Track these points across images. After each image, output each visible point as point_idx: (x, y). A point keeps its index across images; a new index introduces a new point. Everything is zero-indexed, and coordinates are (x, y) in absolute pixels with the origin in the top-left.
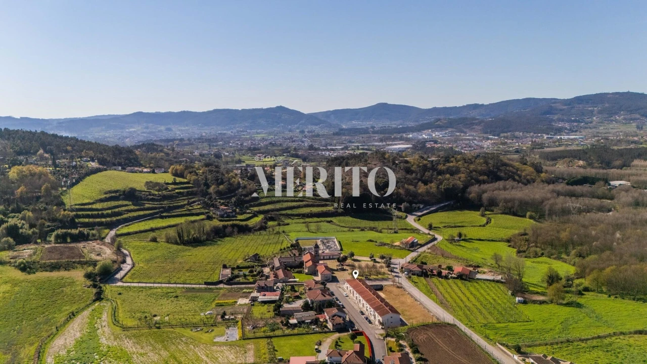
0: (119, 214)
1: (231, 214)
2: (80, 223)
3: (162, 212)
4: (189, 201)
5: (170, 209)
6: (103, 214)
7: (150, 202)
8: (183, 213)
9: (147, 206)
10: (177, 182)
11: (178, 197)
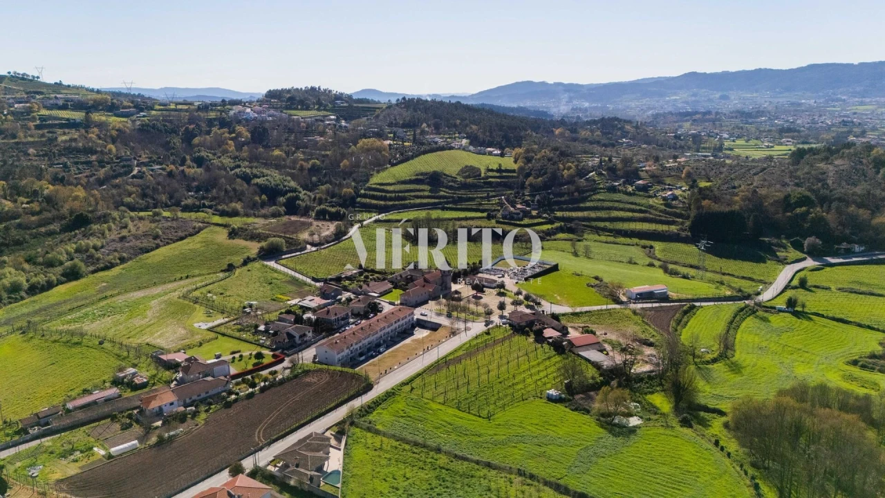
0: (404, 198)
1: (515, 216)
2: (359, 203)
3: (447, 203)
4: (488, 194)
5: (461, 200)
6: (386, 196)
7: (447, 190)
8: (470, 207)
9: (442, 193)
10: (503, 168)
11: (483, 188)
